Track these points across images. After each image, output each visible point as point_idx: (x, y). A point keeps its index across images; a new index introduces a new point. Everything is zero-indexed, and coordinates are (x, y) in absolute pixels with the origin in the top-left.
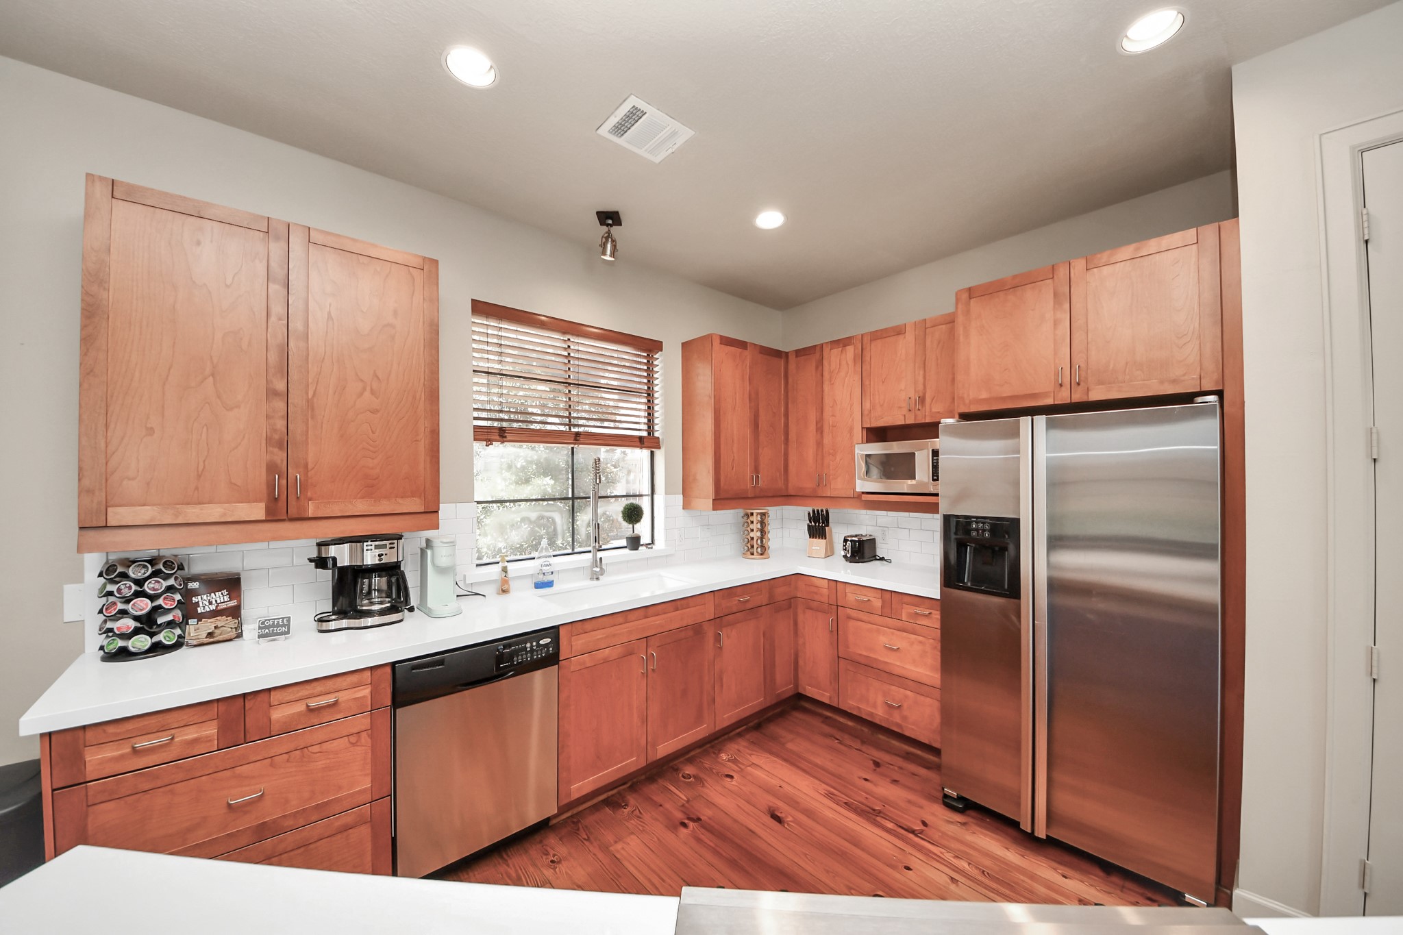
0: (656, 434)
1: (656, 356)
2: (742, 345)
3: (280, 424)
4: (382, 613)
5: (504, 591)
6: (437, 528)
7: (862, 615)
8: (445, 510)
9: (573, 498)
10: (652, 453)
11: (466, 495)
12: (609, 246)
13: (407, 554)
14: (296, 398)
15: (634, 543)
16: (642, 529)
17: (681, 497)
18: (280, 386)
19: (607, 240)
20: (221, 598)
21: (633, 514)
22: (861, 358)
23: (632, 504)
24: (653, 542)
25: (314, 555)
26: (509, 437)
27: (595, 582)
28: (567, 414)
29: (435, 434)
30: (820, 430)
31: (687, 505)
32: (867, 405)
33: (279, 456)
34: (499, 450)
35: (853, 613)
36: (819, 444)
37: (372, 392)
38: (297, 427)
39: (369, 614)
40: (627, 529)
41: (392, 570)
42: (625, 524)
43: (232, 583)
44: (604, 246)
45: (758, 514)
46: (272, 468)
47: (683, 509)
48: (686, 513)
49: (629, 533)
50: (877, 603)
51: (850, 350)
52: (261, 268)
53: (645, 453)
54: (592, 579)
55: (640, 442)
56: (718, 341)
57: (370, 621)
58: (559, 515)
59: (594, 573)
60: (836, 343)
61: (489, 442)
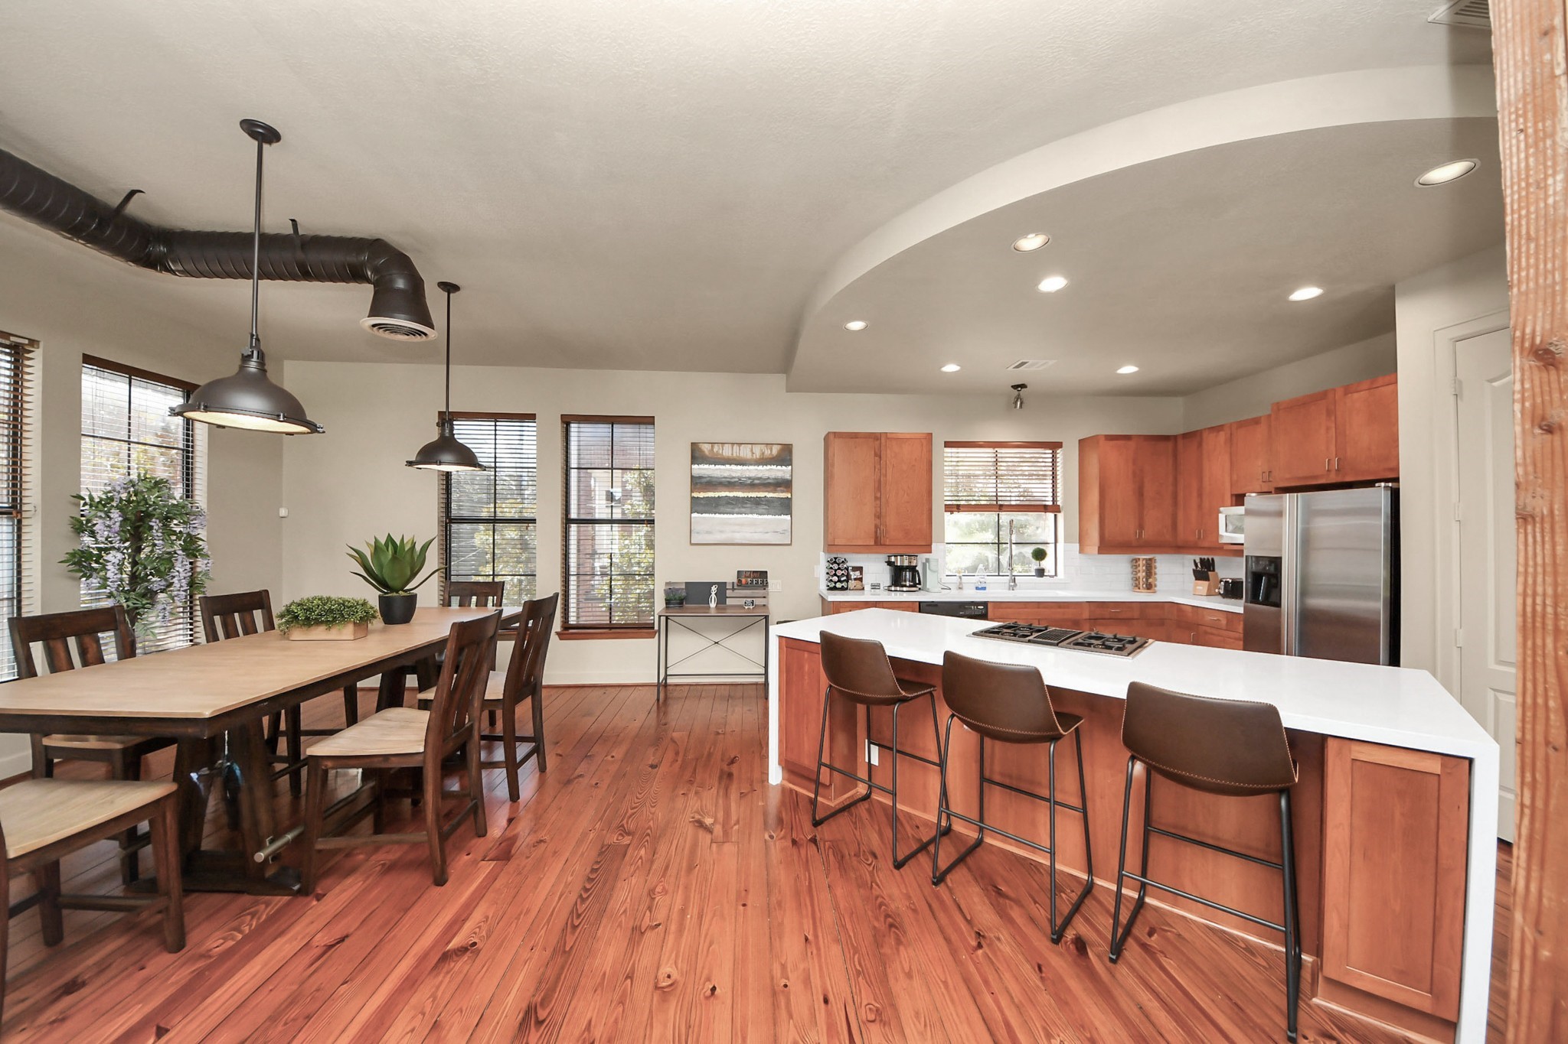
0: (1059, 503)
1: (1058, 452)
2: (1127, 438)
3: (878, 510)
4: (910, 586)
5: (960, 588)
6: (931, 552)
7: (1214, 631)
8: (934, 546)
9: (999, 544)
10: (1055, 516)
11: (942, 541)
12: (1019, 403)
13: (919, 562)
14: (883, 500)
15: (1041, 573)
16: (1047, 564)
17: (1078, 545)
18: (878, 495)
19: (1017, 400)
20: (858, 573)
21: (1040, 555)
22: (1230, 440)
23: (1039, 548)
24: (1056, 575)
25: (887, 560)
26: (962, 509)
27: (1011, 591)
28: (995, 494)
29: (930, 510)
30: (1200, 495)
31: (1081, 551)
32: (1235, 477)
33: (878, 521)
34: (958, 516)
35: (1209, 630)
36: (1200, 507)
37: (907, 494)
38: (883, 511)
39: (905, 586)
40: (1035, 565)
41: (913, 569)
42: (1034, 560)
43: (860, 569)
44: (1016, 403)
45: (1144, 559)
46: (876, 527)
47: (1080, 553)
48: (1082, 556)
49: (1038, 567)
50: (1224, 622)
51: (1222, 433)
52: (873, 453)
53: (1051, 516)
54: (1009, 589)
55: (1045, 509)
56: (1104, 438)
57: (905, 589)
58: (990, 554)
59: (1010, 586)
60: (1212, 429)
61: (952, 512)
